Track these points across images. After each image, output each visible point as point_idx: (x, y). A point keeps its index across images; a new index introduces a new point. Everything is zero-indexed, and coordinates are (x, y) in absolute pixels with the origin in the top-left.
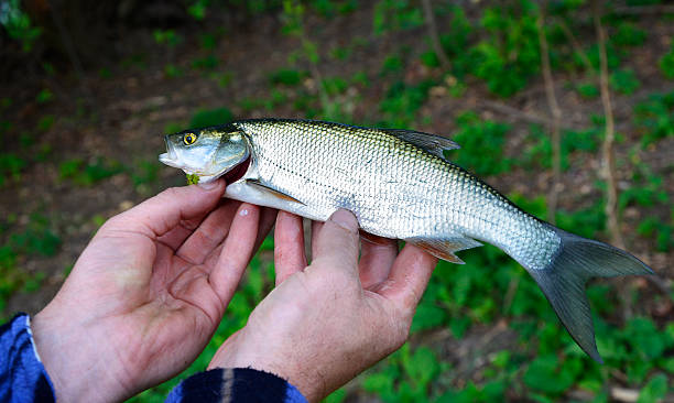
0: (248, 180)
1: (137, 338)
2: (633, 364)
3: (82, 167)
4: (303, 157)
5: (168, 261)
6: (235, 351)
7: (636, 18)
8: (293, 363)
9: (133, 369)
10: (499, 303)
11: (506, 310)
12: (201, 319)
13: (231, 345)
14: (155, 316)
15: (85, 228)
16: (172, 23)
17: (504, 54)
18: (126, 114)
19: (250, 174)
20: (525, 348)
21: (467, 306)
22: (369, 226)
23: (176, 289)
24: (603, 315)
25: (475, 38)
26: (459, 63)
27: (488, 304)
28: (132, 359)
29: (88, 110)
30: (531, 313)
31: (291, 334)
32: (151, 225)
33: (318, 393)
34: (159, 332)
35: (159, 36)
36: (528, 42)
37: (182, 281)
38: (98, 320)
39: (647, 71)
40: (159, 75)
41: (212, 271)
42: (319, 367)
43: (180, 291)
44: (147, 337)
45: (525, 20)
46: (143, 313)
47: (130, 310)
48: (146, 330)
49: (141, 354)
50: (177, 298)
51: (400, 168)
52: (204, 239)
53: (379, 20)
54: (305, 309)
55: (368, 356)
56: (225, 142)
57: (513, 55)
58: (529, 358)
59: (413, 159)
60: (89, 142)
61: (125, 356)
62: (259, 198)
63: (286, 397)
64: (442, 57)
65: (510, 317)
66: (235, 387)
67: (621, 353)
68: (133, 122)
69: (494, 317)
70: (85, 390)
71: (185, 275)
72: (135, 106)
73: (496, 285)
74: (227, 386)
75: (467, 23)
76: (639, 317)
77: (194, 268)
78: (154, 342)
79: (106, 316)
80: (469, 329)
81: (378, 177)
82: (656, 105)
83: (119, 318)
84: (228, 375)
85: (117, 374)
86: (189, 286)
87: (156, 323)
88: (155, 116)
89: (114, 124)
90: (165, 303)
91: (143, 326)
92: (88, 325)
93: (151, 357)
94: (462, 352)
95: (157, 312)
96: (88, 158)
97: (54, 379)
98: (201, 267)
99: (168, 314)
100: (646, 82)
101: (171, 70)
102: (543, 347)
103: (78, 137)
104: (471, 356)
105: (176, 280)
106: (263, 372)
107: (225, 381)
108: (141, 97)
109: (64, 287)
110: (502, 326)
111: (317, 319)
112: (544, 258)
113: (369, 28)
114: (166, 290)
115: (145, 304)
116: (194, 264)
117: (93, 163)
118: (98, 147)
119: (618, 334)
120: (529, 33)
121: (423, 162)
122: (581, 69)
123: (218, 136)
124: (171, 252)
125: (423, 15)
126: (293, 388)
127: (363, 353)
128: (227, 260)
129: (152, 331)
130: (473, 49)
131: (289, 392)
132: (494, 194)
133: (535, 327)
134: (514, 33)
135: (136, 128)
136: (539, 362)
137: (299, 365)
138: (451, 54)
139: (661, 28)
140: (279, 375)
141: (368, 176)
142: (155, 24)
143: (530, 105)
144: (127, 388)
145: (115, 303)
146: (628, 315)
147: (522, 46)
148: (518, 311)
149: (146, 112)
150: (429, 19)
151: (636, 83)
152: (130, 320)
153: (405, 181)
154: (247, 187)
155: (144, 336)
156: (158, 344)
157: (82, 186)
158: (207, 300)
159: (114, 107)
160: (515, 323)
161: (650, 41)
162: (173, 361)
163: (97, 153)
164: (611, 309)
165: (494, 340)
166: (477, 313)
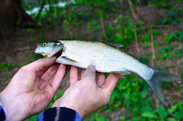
0: (62, 57)
1: (31, 100)
2: (159, 119)
3: (6, 66)
4: (79, 50)
5: (38, 80)
6: (60, 103)
7: (157, 28)
8: (77, 106)
9: (29, 109)
10: (123, 103)
11: (124, 105)
12: (49, 96)
13: (58, 101)
14: (35, 94)
15: (6, 82)
16: (32, 27)
17: (123, 36)
18: (19, 51)
19: (63, 55)
20: (130, 115)
21: (114, 103)
22: (98, 69)
23: (41, 88)
24: (151, 106)
25: (115, 32)
26: (111, 39)
27: (120, 103)
28: (29, 106)
29: (7, 50)
30: (131, 105)
31: (77, 98)
32: (35, 69)
33: (84, 116)
34: (37, 98)
35: (28, 30)
36: (129, 33)
37: (42, 86)
38: (19, 94)
39: (161, 42)
40: (28, 41)
41: (51, 83)
42: (85, 108)
43: (42, 88)
44: (34, 100)
45: (129, 28)
46: (33, 93)
47: (28, 92)
48: (33, 98)
49: (32, 104)
50: (41, 90)
51: (107, 52)
52: (49, 74)
53: (89, 27)
54: (81, 90)
55: (98, 106)
56: (55, 45)
57: (125, 37)
58: (131, 118)
59: (111, 49)
60: (8, 59)
61: (27, 105)
62: (66, 62)
63: (76, 116)
64: (106, 37)
65: (125, 107)
66: (61, 112)
67: (156, 116)
68: (20, 53)
69: (121, 107)
70: (15, 115)
71: (43, 84)
72: (21, 49)
73: (122, 98)
74: (58, 112)
75: (113, 29)
76: (161, 107)
77: (46, 82)
78: (36, 101)
79: (22, 93)
80: (114, 110)
81: (101, 55)
82: (163, 51)
83: (25, 94)
84: (58, 109)
85: (25, 110)
86: (45, 87)
87: (36, 96)
88: (27, 52)
89: (15, 54)
90: (38, 92)
91: (32, 96)
92: (16, 96)
93: (35, 106)
94: (112, 116)
95: (36, 93)
96: (7, 63)
97: (5, 111)
98: (48, 82)
99: (39, 94)
100: (161, 45)
101: (31, 40)
102: (134, 115)
103: (4, 58)
104: (115, 117)
105: (41, 85)
106: (69, 108)
107: (57, 111)
108: (23, 47)
109: (9, 85)
110: (123, 109)
111: (84, 94)
112: (150, 76)
113: (86, 29)
114: (38, 89)
115: (32, 91)
116: (45, 81)
117: (9, 65)
118: (10, 60)
119: (155, 111)
120: (129, 31)
121: (114, 50)
122: (143, 41)
123: (53, 44)
124: (39, 78)
125: (101, 26)
126: (77, 113)
127: (97, 105)
128: (56, 79)
129: (35, 98)
130: (114, 35)
131: (76, 115)
132: (135, 58)
133: (132, 109)
134: (126, 31)
135: (21, 55)
136: (134, 119)
137: (79, 107)
138: (108, 36)
139: (164, 31)
140: (74, 110)
141: (98, 55)
142: (27, 27)
143: (130, 50)
144: (27, 115)
145: (24, 89)
146: (157, 106)
147: (127, 34)
148: (128, 105)
149: (24, 51)
150: (103, 27)
151: (158, 45)
152: (29, 94)
153: (109, 56)
154: (62, 59)
155: (33, 99)
156: (37, 102)
157: (5, 71)
158: (50, 91)
159: (15, 49)
160: (127, 108)
161: (161, 34)
162: (41, 107)
163: (10, 62)
164: (153, 104)
165: (121, 113)
166: (117, 106)
